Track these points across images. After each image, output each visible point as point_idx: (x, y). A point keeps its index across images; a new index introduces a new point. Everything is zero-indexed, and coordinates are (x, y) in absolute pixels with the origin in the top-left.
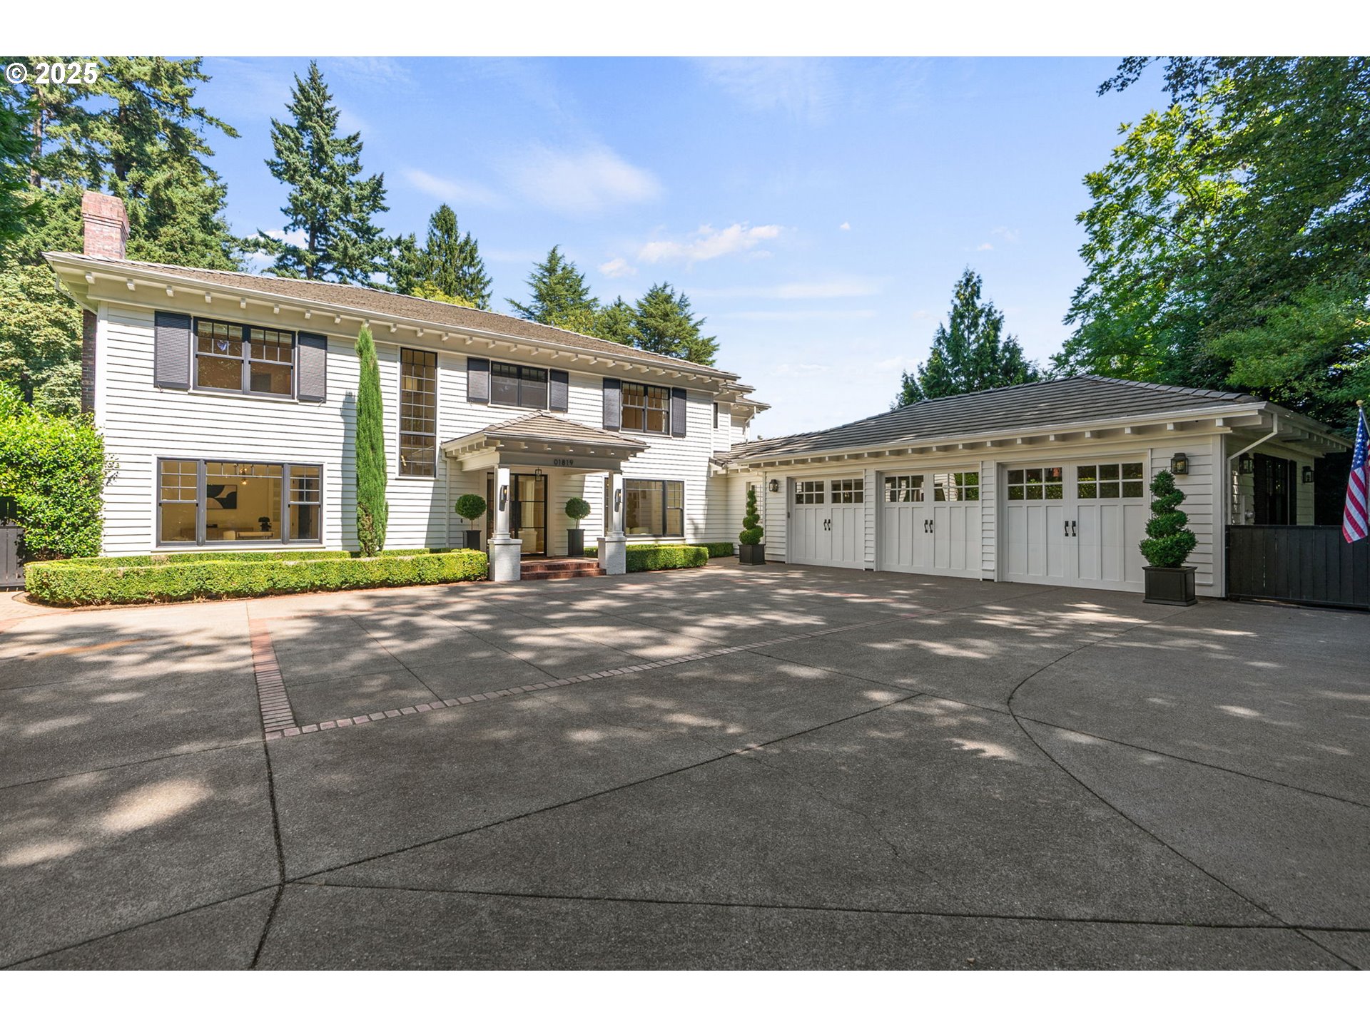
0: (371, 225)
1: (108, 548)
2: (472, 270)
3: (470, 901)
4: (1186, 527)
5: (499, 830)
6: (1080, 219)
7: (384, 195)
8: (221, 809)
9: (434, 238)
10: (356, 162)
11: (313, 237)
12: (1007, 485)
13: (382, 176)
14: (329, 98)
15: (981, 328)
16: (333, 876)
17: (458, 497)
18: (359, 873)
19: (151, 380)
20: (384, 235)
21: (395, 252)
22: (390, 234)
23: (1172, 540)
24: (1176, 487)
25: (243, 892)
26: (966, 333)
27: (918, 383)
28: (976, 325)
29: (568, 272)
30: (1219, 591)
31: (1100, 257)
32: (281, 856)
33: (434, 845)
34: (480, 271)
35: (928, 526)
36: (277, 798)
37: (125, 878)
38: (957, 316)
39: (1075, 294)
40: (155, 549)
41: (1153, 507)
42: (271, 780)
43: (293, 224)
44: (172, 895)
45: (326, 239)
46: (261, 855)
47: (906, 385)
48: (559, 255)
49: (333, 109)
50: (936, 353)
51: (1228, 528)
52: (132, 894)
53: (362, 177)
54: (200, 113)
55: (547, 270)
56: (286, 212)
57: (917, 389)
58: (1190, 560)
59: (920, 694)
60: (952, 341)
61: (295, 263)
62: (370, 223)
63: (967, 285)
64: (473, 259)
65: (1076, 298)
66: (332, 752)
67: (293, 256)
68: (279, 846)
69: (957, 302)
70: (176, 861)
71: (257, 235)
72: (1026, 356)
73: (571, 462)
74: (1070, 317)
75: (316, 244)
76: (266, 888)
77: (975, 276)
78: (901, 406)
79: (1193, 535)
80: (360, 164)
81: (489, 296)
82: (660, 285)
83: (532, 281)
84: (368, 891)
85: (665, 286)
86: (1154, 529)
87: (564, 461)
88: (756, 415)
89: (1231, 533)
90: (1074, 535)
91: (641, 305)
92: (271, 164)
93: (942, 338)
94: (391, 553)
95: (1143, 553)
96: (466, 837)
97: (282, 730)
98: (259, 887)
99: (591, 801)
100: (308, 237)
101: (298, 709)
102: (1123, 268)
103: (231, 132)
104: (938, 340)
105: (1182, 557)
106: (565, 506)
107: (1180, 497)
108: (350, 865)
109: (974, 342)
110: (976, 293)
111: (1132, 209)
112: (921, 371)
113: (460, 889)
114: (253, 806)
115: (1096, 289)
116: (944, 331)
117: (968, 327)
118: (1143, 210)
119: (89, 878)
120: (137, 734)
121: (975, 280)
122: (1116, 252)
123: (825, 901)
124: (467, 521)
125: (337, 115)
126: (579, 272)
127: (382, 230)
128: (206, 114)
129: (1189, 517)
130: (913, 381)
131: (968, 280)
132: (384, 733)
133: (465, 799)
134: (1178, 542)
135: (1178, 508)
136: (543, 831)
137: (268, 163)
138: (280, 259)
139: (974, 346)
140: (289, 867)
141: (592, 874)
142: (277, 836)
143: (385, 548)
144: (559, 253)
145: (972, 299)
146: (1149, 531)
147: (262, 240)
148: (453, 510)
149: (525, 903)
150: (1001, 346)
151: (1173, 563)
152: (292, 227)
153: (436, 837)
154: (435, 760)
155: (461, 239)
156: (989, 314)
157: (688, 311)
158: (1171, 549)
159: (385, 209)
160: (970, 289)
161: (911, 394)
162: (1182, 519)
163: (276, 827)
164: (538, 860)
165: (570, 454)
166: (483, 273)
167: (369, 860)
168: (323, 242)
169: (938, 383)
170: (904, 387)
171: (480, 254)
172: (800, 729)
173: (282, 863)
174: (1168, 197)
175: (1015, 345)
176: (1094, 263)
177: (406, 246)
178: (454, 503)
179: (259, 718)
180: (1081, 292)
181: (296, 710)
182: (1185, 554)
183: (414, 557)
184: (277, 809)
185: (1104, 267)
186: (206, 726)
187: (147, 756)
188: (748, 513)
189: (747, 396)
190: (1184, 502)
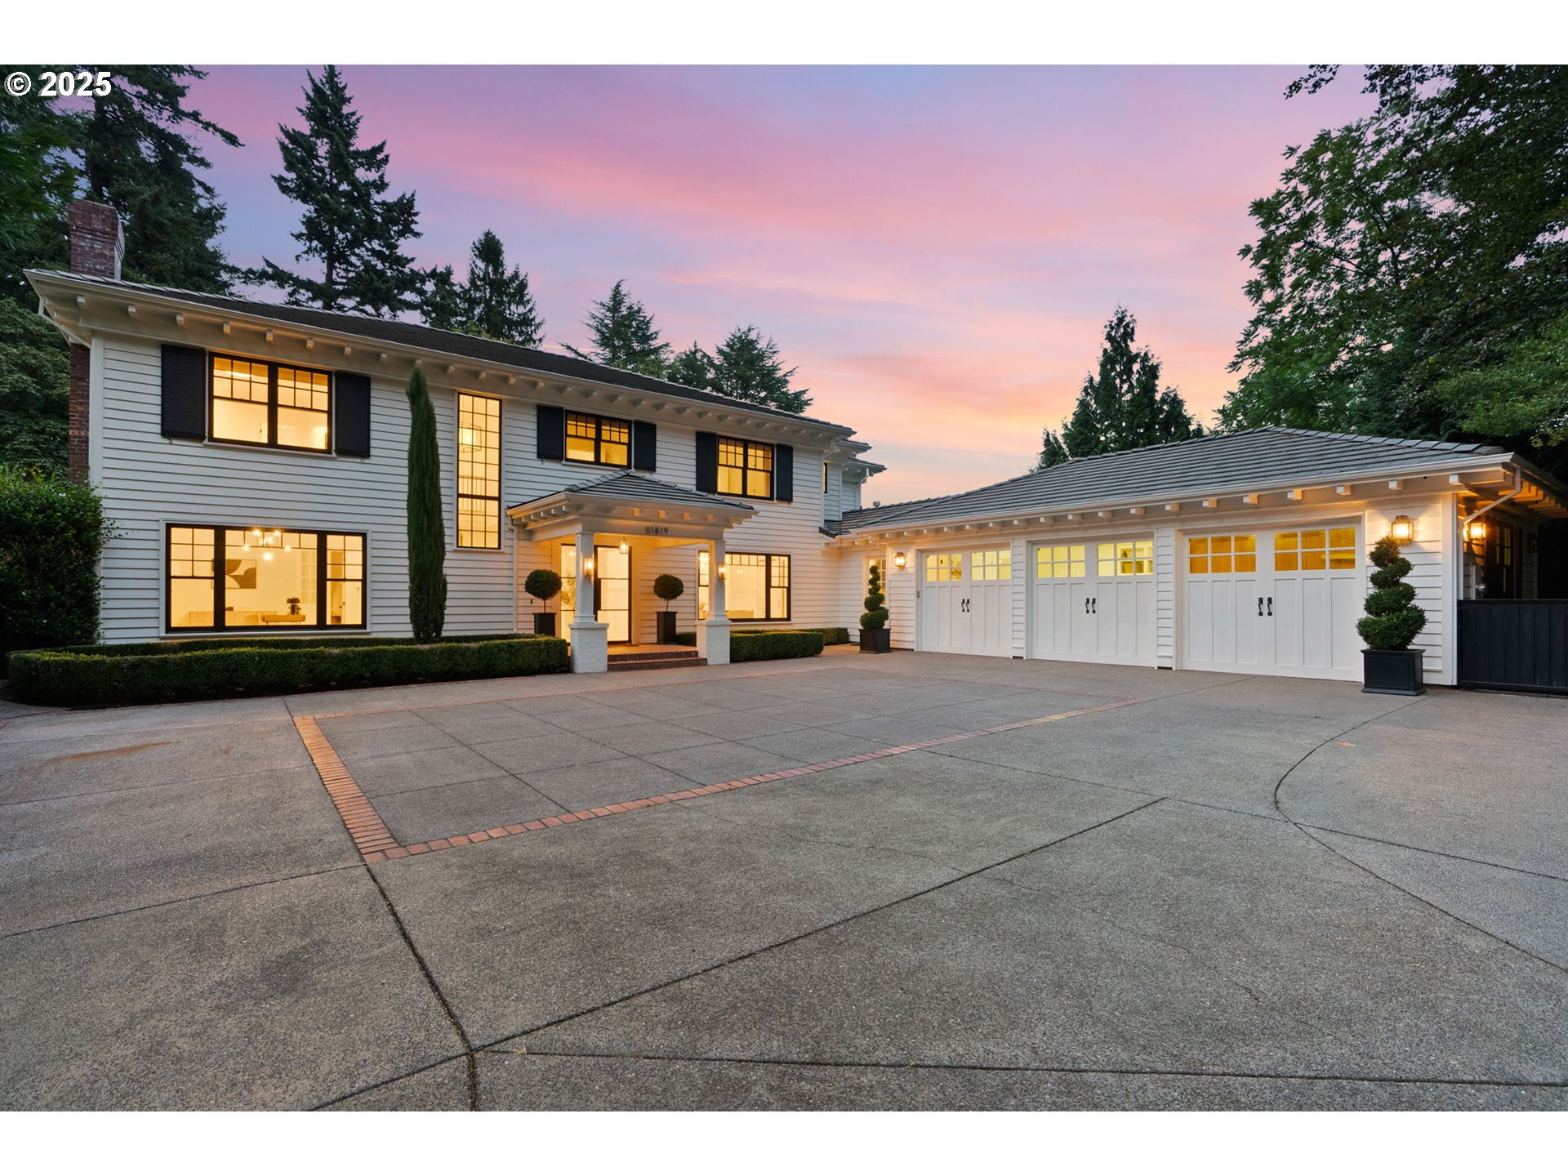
0: (399, 254)
1: (108, 634)
2: (521, 309)
3: (734, 1072)
4: (1413, 602)
5: (725, 974)
6: (1245, 251)
7: (415, 218)
8: (344, 953)
9: (477, 271)
10: (381, 177)
11: (331, 267)
12: (1187, 555)
13: (413, 195)
14: (349, 100)
15: (1135, 377)
16: (534, 1040)
17: (529, 573)
18: (566, 1035)
19: (158, 429)
20: (415, 266)
21: (430, 287)
22: (421, 265)
23: (1398, 618)
24: (1401, 556)
25: (420, 1066)
26: (1118, 381)
27: (1061, 440)
28: (1129, 372)
29: (633, 314)
30: (1451, 678)
31: (1269, 296)
32: (450, 1014)
33: (648, 996)
34: (530, 310)
35: (1090, 605)
36: (413, 938)
37: (250, 1048)
38: (1108, 361)
39: (1242, 338)
40: (163, 634)
41: (1374, 579)
42: (394, 914)
43: (306, 252)
44: (324, 1069)
45: (346, 270)
46: (425, 1013)
47: (1047, 442)
48: (623, 293)
49: (353, 114)
50: (1083, 404)
51: (1459, 602)
52: (268, 1070)
53: (390, 196)
54: (195, 116)
55: (609, 310)
56: (298, 237)
57: (1060, 447)
58: (1417, 642)
59: (1163, 799)
60: (1103, 391)
61: (309, 299)
62: (399, 252)
63: (1118, 325)
64: (522, 296)
65: (1242, 342)
66: (459, 877)
67: (308, 290)
68: (445, 1003)
69: (1108, 345)
70: (311, 1024)
71: (265, 264)
72: (1189, 410)
73: (666, 530)
74: (1235, 364)
75: (334, 276)
76: (450, 1059)
77: (1128, 314)
78: (1041, 468)
79: (1422, 611)
80: (386, 180)
81: (540, 340)
82: (744, 329)
83: (592, 322)
84: (591, 1061)
85: (749, 330)
86: (1372, 605)
87: (657, 529)
88: (869, 479)
89: (1463, 607)
90: (1270, 614)
91: (721, 352)
92: (280, 180)
93: (1090, 388)
94: (449, 639)
95: (1361, 634)
96: (686, 985)
97: (383, 851)
98: (440, 1058)
99: (825, 936)
100: (324, 267)
101: (392, 825)
102: (1296, 308)
103: (231, 139)
104: (1085, 389)
105: (1408, 639)
106: (653, 584)
107: (1405, 567)
108: (548, 1025)
109: (1127, 392)
110: (1129, 335)
111: (1309, 239)
112: (1065, 426)
113: (712, 1055)
114: (384, 949)
115: (1264, 333)
116: (1091, 380)
117: (1120, 375)
118: (1321, 239)
119: (199, 1048)
120: (196, 857)
121: (1127, 319)
122: (1288, 290)
123: (1203, 1065)
124: (539, 602)
125: (358, 120)
126: (647, 313)
127: (413, 260)
128: (200, 118)
129: (1417, 591)
130: (1055, 438)
131: (1121, 320)
132: (515, 853)
133: (661, 935)
134: (1405, 620)
135: (1403, 580)
136: (782, 976)
137: (275, 178)
138: (291, 295)
139: (1128, 397)
140: (470, 1031)
141: (877, 1032)
142: (435, 987)
143: (444, 634)
144: (624, 290)
145: (1125, 342)
146: (1368, 608)
147: (270, 270)
148: (523, 588)
149: (808, 1072)
150: (1158, 397)
151: (1399, 645)
152: (305, 256)
153: (646, 987)
154: (596, 886)
155: (508, 274)
156: (1146, 358)
157: (777, 359)
158: (1397, 628)
159: (417, 235)
160: (1122, 330)
161: (1052, 454)
162: (1409, 593)
163: (428, 976)
164: (797, 1015)
165: (663, 521)
166: (534, 313)
167: (571, 1018)
168: (343, 274)
169: (1085, 439)
170: (1046, 445)
171: (530, 291)
172: (1038, 843)
173: (457, 1024)
174: (1349, 226)
175: (1175, 395)
176: (1260, 302)
177: (443, 278)
178: (523, 581)
179: (347, 836)
180: (1248, 335)
181: (391, 827)
182: (1413, 634)
183: (481, 643)
184: (419, 951)
185: (1271, 308)
186: (282, 848)
187: (219, 886)
188: (870, 591)
189: (860, 456)
190: (1411, 573)
